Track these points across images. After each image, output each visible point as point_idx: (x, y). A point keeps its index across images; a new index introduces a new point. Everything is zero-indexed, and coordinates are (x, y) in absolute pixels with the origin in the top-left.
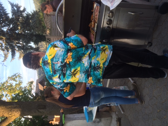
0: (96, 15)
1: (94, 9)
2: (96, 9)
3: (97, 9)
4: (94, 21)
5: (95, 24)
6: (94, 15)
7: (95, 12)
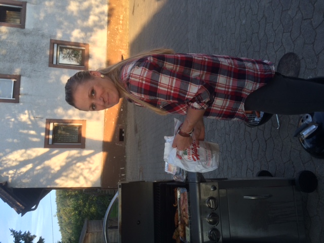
0: (184, 210)
1: (178, 200)
2: (182, 198)
3: (184, 198)
4: (181, 223)
5: (184, 230)
6: (179, 212)
7: (180, 205)
